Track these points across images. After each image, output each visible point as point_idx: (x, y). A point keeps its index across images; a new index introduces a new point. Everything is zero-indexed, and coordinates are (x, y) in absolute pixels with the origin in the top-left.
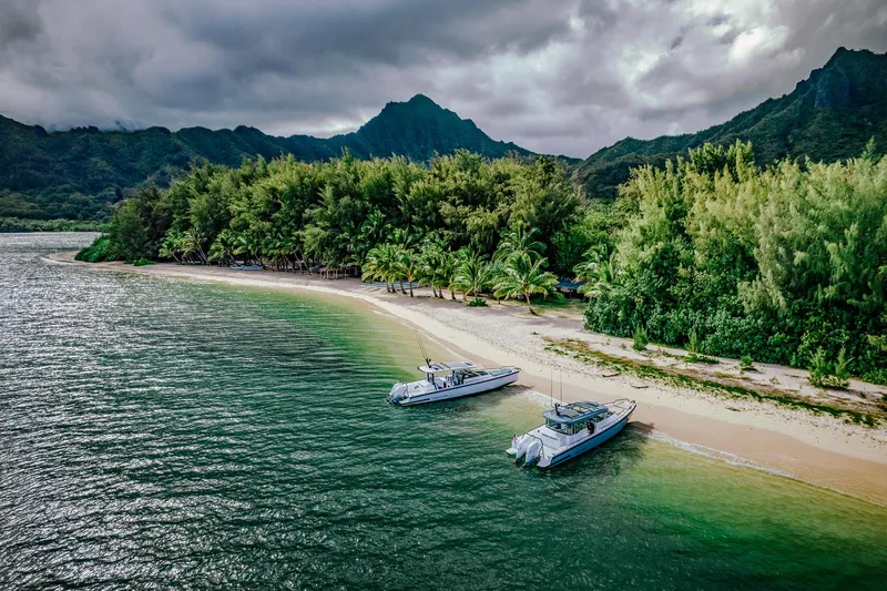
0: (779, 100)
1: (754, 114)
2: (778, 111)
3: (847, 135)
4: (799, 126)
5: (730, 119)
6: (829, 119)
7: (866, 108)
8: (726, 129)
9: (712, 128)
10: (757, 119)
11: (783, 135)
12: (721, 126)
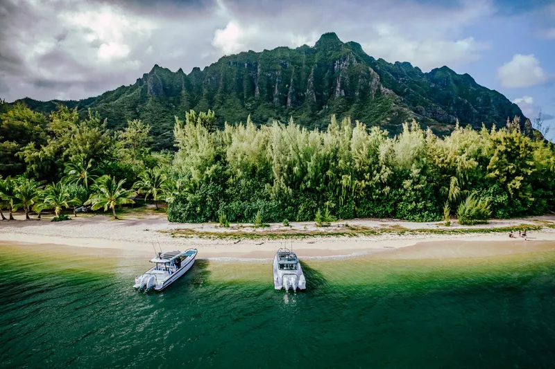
0: (128, 87)
1: (115, 93)
2: (128, 94)
3: (165, 111)
4: (141, 103)
5: (101, 94)
6: (155, 101)
7: (171, 99)
8: (99, 100)
9: (90, 99)
10: (117, 97)
11: (133, 108)
12: (95, 98)
